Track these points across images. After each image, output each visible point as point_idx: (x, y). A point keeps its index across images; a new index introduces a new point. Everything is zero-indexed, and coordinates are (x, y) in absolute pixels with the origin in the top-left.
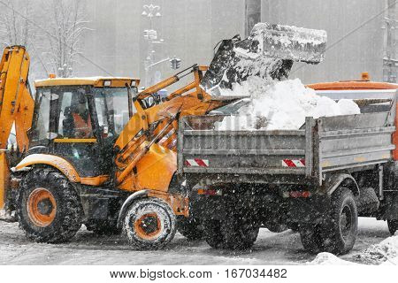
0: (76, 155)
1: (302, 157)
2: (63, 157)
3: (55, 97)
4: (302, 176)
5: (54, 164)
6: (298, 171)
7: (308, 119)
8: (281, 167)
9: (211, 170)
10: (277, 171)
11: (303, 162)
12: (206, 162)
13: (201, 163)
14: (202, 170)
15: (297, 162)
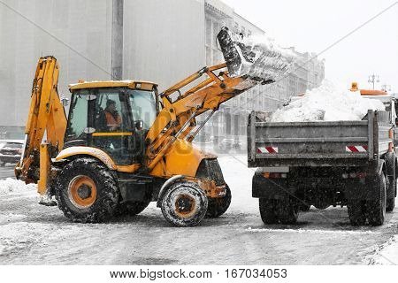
0: (112, 146)
1: (365, 144)
2: (101, 148)
3: (93, 97)
4: (366, 159)
5: (94, 154)
6: (362, 156)
7: (370, 111)
8: (345, 152)
9: (282, 156)
10: (342, 156)
11: (366, 148)
12: (276, 149)
13: (271, 150)
14: (273, 156)
15: (360, 149)
